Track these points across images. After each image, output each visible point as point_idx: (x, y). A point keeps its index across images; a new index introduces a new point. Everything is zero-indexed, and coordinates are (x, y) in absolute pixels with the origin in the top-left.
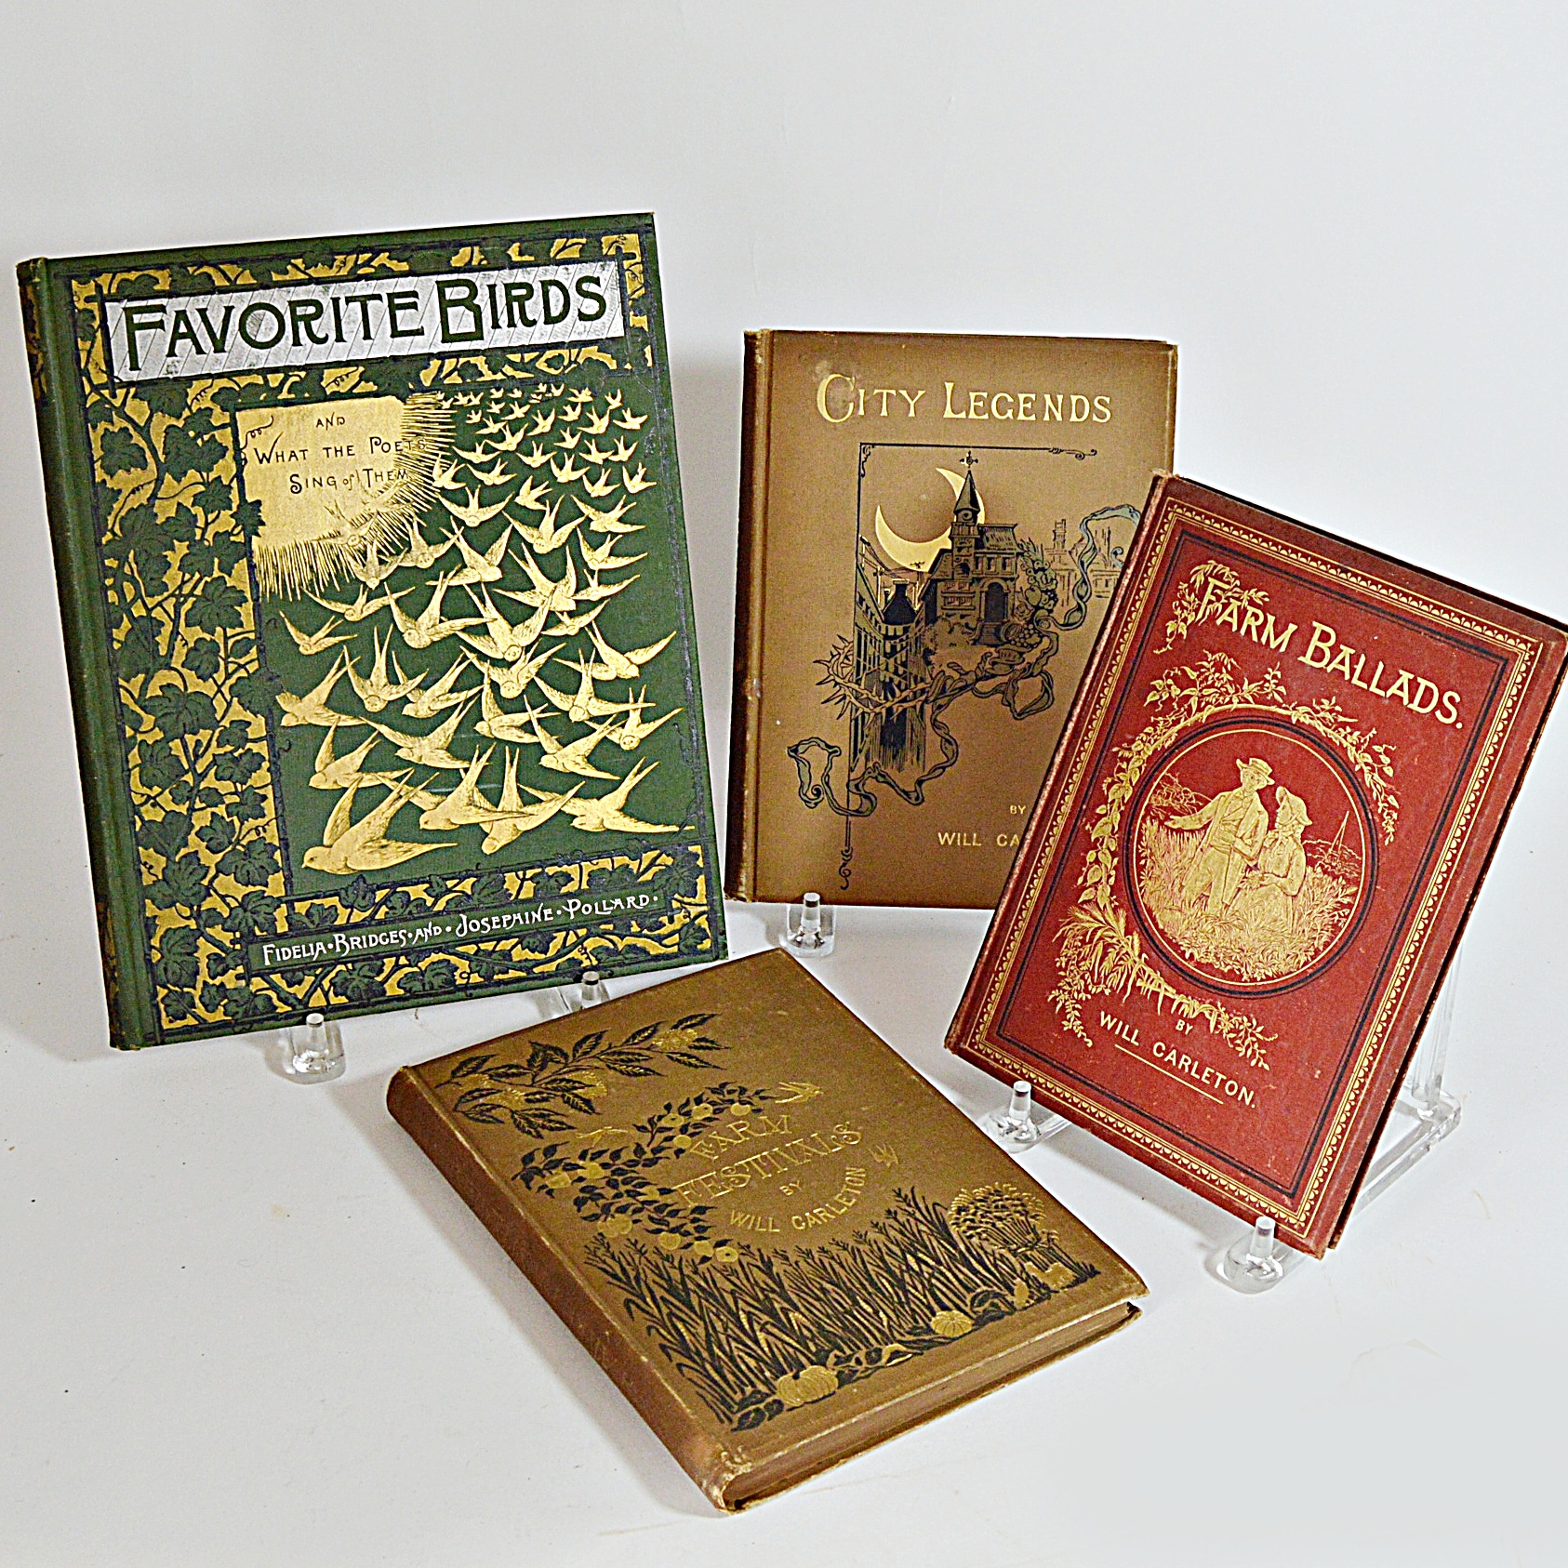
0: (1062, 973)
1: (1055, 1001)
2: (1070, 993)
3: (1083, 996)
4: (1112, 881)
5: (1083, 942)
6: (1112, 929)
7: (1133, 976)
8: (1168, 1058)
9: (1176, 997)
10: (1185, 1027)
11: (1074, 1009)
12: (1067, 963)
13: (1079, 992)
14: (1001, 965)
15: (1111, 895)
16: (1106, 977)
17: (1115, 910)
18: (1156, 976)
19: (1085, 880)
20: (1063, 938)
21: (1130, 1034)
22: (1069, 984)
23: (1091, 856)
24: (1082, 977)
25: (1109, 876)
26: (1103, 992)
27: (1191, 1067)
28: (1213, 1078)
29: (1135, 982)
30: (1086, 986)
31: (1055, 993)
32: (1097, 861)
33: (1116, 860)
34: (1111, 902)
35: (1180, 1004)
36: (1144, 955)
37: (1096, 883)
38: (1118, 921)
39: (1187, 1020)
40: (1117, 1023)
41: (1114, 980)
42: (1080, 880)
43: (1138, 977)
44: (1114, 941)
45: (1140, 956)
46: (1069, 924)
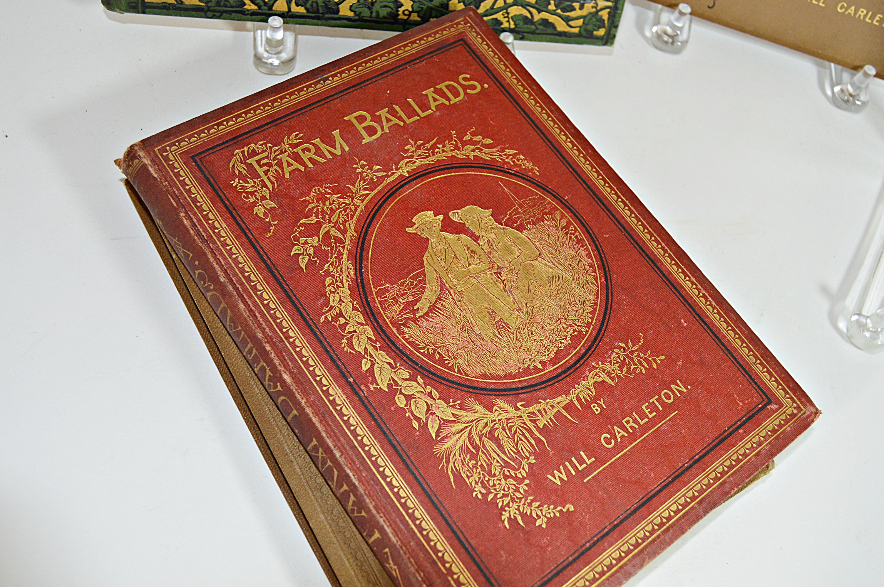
0: (491, 497)
1: (512, 521)
2: (513, 500)
3: (523, 488)
4: (435, 394)
5: (474, 457)
6: (478, 421)
7: (531, 425)
8: (618, 436)
9: (569, 398)
10: (600, 406)
11: (530, 505)
12: (484, 486)
13: (517, 490)
14: (444, 562)
15: (448, 403)
16: (518, 453)
17: (462, 407)
18: (543, 404)
19: (418, 419)
20: (458, 476)
21: (581, 461)
22: (504, 496)
23: (401, 401)
24: (506, 477)
25: (430, 394)
26: (529, 464)
27: (635, 421)
28: (653, 408)
29: (537, 428)
30: (516, 478)
31: (505, 516)
32: (408, 398)
33: (419, 378)
34: (454, 407)
35: (578, 397)
36: (519, 404)
37: (428, 410)
38: (475, 411)
39: (595, 399)
40: (565, 467)
41: (525, 447)
42: (416, 425)
43: (534, 422)
44: (490, 425)
45: (517, 409)
46: (448, 462)
